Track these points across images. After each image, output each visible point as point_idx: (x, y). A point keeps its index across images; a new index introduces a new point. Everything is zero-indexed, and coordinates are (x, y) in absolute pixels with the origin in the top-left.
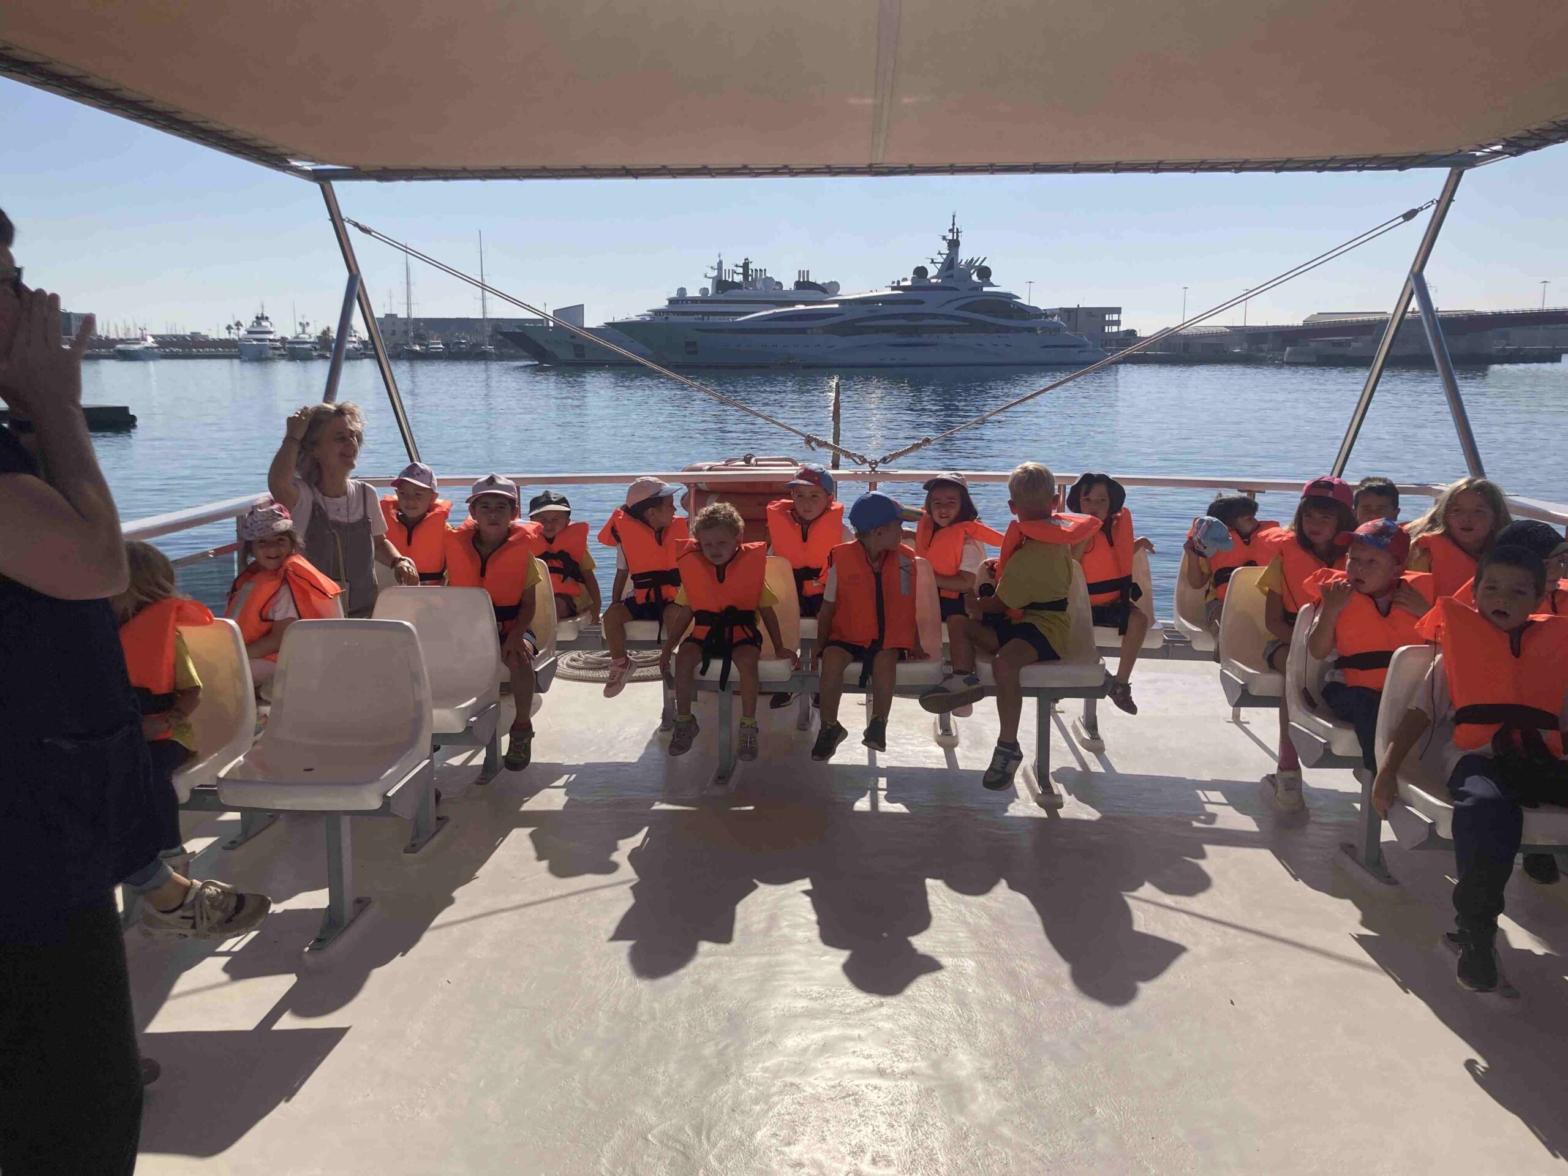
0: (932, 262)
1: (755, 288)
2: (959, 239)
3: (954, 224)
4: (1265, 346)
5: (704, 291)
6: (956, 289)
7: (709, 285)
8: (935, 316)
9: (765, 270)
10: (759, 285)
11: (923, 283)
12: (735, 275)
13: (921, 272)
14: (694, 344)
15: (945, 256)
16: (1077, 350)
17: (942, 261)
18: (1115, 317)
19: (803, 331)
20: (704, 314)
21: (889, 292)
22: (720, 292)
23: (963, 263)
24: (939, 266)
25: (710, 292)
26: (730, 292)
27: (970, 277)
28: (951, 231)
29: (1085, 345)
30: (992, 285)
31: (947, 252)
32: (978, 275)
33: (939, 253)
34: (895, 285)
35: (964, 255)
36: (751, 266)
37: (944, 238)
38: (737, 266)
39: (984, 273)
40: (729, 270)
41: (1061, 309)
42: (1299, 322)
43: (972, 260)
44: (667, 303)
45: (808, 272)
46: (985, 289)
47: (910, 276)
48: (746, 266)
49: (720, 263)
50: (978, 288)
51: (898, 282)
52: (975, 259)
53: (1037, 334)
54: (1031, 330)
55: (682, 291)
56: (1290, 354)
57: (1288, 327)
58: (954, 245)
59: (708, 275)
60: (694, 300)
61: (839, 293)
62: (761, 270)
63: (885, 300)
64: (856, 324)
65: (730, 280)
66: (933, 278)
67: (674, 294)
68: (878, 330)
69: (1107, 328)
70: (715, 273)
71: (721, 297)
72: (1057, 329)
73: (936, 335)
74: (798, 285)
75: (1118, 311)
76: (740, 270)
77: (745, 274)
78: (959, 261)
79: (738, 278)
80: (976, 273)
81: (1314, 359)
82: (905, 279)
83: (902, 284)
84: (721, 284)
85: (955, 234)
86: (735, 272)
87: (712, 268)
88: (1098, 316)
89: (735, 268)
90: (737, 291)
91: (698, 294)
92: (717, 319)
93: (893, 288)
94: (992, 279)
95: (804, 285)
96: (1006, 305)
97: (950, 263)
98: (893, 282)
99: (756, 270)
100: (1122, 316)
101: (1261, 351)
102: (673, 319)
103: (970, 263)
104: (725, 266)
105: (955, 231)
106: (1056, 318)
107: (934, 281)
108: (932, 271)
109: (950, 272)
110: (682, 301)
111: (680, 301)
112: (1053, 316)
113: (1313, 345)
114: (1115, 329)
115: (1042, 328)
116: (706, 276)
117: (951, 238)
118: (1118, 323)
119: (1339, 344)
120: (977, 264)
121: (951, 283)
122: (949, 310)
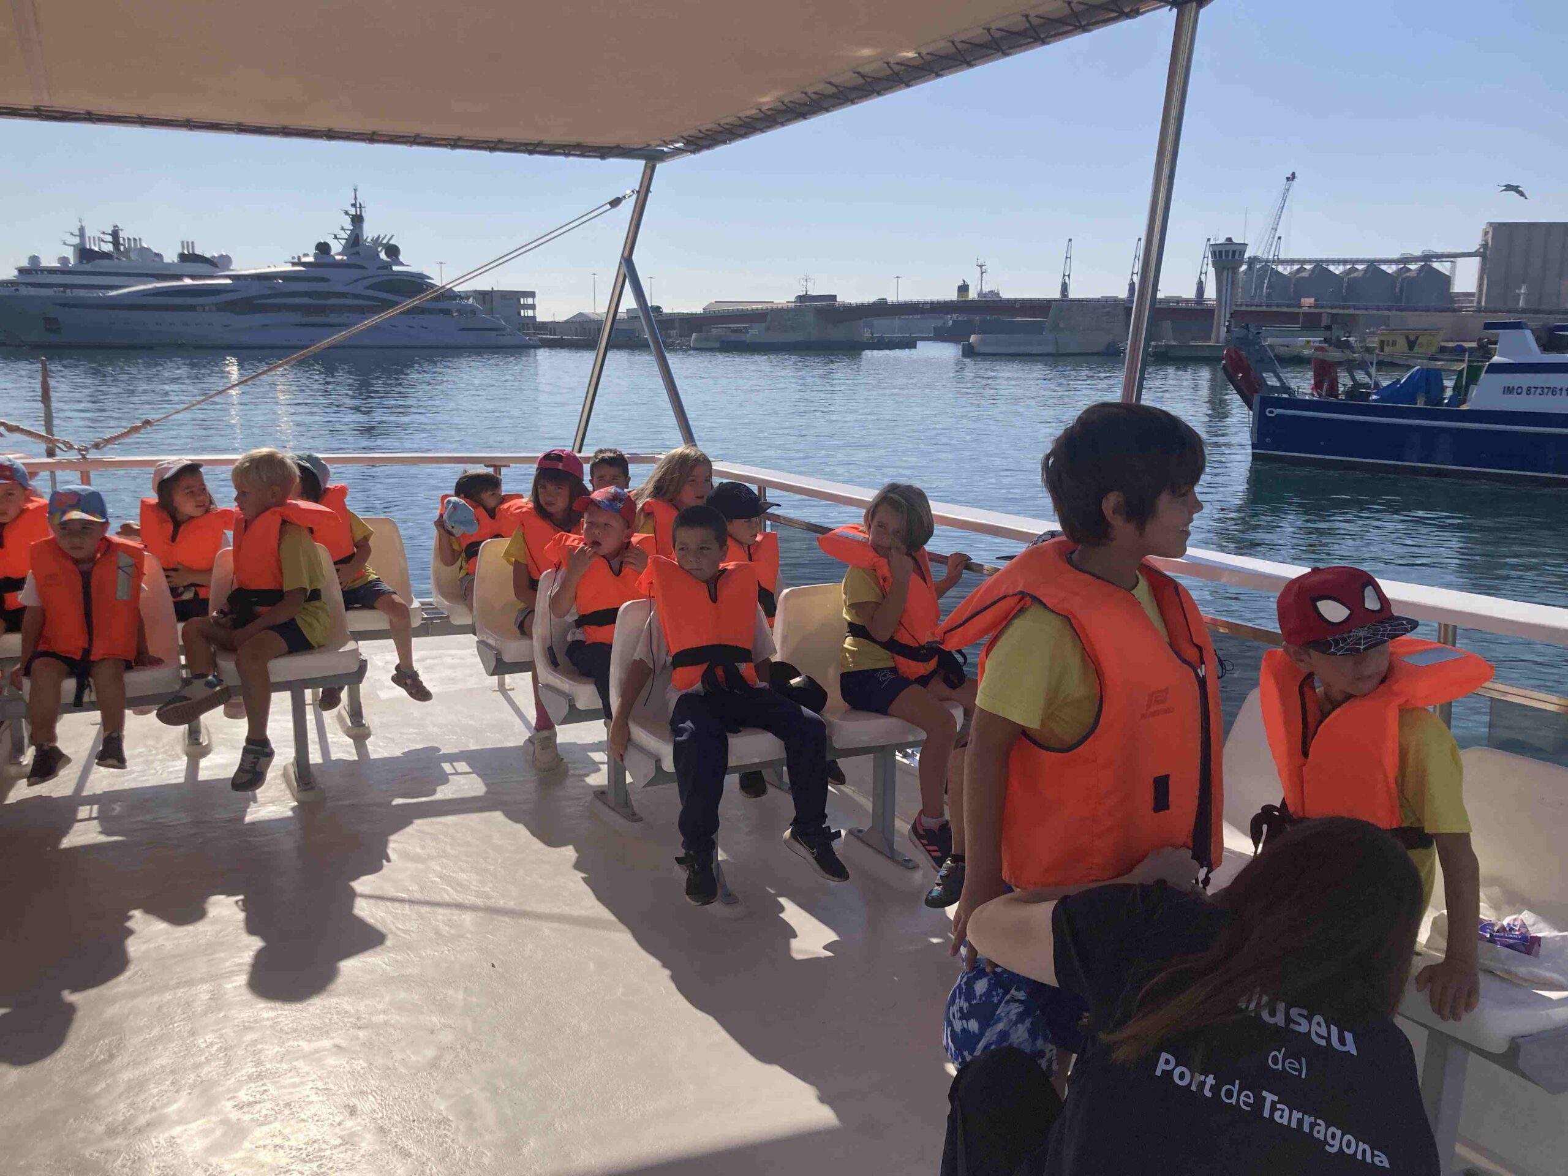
0: (336, 237)
1: (128, 258)
2: (363, 214)
3: (356, 199)
4: (674, 333)
5: (64, 260)
6: (363, 268)
7: (70, 254)
8: (343, 295)
9: (140, 239)
10: (133, 256)
11: (325, 259)
12: (102, 243)
13: (323, 248)
14: (56, 320)
15: (348, 232)
16: (494, 333)
17: (346, 237)
18: (530, 301)
19: (192, 308)
20: (66, 286)
21: (289, 268)
22: (85, 262)
23: (369, 240)
24: (343, 242)
25: (72, 262)
26: (98, 262)
27: (378, 255)
28: (354, 205)
29: (504, 329)
30: (402, 264)
31: (351, 228)
32: (386, 254)
33: (343, 229)
34: (296, 260)
35: (369, 232)
36: (121, 234)
37: (346, 213)
38: (104, 233)
39: (393, 251)
40: (94, 238)
41: (476, 291)
42: (699, 310)
43: (379, 237)
44: (16, 273)
45: (193, 243)
46: (395, 268)
47: (312, 251)
48: (115, 234)
49: (82, 231)
50: (386, 266)
51: (299, 258)
52: (382, 237)
53: (453, 317)
54: (447, 312)
55: (34, 259)
56: (696, 340)
57: (692, 314)
58: (357, 220)
59: (67, 242)
60: (51, 271)
61: (231, 268)
62: (135, 239)
63: (286, 276)
64: (256, 302)
65: (96, 249)
66: (339, 254)
67: (25, 263)
68: (278, 308)
69: (522, 311)
70: (76, 240)
71: (87, 267)
72: (473, 312)
73: (346, 315)
74: (183, 257)
75: (532, 294)
76: (110, 238)
77: (116, 243)
78: (365, 238)
79: (108, 248)
80: (383, 251)
81: (717, 345)
82: (306, 255)
83: (304, 260)
84: (85, 254)
85: (358, 210)
86: (103, 241)
87: (72, 234)
88: (512, 300)
89: (102, 236)
90: (105, 262)
91: (55, 264)
92: (82, 293)
93: (294, 264)
94: (401, 258)
95: (189, 258)
96: (416, 284)
97: (355, 240)
98: (293, 258)
99: (129, 239)
100: (536, 299)
101: (670, 337)
102: (24, 291)
103: (377, 241)
104: (88, 233)
105: (358, 205)
106: (471, 301)
107: (338, 257)
108: (336, 247)
109: (355, 249)
110: (36, 271)
111: (32, 271)
112: (468, 298)
113: (715, 331)
114: (530, 313)
115: (458, 311)
116: (65, 244)
117: (354, 213)
118: (533, 307)
119: (734, 331)
120: (384, 242)
121: (356, 260)
122: (359, 288)
